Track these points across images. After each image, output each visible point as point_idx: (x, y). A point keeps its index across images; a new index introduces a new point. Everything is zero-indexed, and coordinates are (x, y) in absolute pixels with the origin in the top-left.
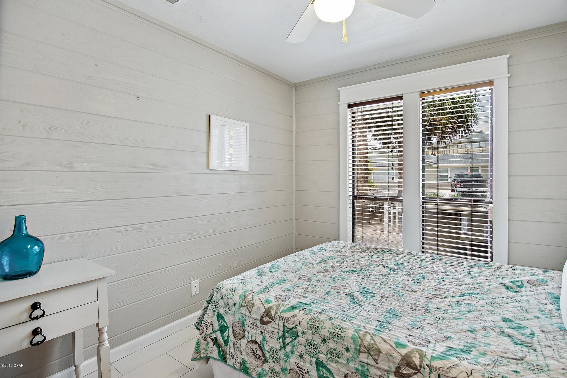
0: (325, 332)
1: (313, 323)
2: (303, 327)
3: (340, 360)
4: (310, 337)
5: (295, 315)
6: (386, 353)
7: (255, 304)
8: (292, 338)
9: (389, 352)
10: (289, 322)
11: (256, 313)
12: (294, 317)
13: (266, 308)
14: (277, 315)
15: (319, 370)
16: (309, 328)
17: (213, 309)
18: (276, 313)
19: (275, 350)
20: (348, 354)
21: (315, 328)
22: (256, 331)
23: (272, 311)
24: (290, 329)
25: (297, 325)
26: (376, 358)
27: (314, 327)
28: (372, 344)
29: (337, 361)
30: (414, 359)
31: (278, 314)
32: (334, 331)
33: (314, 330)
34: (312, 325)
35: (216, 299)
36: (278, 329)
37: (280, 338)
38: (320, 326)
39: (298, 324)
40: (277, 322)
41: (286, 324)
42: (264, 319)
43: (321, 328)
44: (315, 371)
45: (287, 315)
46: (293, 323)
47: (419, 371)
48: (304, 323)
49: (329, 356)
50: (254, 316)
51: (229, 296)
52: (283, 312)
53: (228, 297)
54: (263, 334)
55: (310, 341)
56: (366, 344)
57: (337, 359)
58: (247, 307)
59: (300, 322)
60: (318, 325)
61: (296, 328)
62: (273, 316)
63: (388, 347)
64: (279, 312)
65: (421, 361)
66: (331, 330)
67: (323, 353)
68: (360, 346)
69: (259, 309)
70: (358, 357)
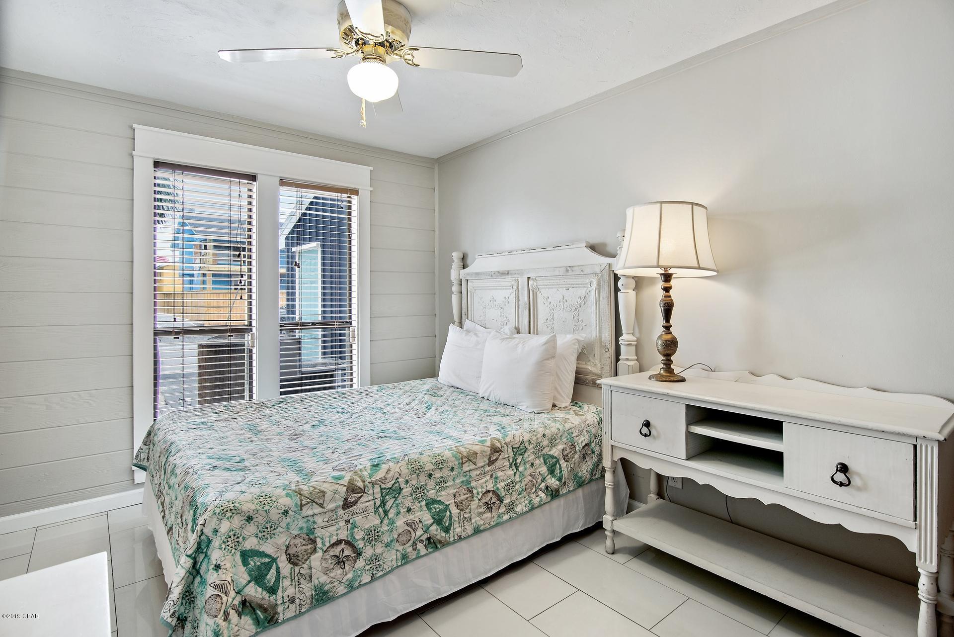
0: (428, 466)
1: (412, 466)
2: (405, 476)
3: (447, 484)
4: (414, 482)
5: (389, 470)
6: (480, 451)
7: (325, 490)
8: (394, 497)
9: (482, 450)
10: (387, 481)
11: (333, 500)
12: (389, 472)
13: (346, 485)
14: (367, 483)
15: (431, 508)
16: (412, 473)
17: (231, 552)
18: (364, 481)
19: (372, 529)
20: (454, 473)
21: (419, 468)
22: (337, 525)
23: (356, 483)
24: (390, 488)
25: (398, 478)
26: (475, 461)
27: (417, 469)
28: (469, 451)
29: (446, 486)
30: (496, 444)
31: (368, 481)
32: (436, 460)
33: (418, 472)
34: (413, 468)
35: (233, 530)
36: (374, 499)
37: (377, 509)
38: (421, 464)
39: (399, 476)
40: (370, 492)
41: (383, 486)
42: (348, 500)
43: (424, 465)
44: (427, 514)
45: (380, 475)
46: (392, 479)
47: (501, 451)
48: (405, 471)
49: (438, 487)
50: (332, 506)
51: (267, 508)
52: (370, 476)
53: (264, 509)
54: (351, 521)
55: (416, 486)
56: (465, 454)
57: (445, 485)
58: (313, 501)
59: (400, 472)
60: (419, 464)
61: (398, 481)
62: (362, 487)
63: (479, 446)
64: (367, 479)
65: (501, 444)
66: (433, 461)
67: (431, 489)
68: (462, 459)
69: (335, 492)
70: (462, 470)
